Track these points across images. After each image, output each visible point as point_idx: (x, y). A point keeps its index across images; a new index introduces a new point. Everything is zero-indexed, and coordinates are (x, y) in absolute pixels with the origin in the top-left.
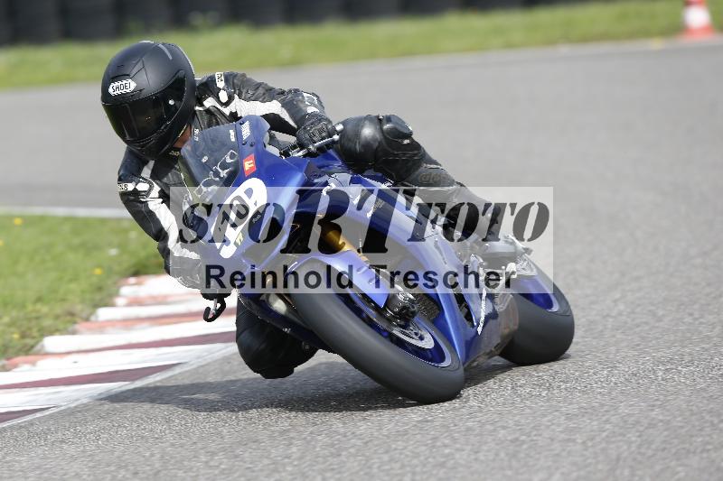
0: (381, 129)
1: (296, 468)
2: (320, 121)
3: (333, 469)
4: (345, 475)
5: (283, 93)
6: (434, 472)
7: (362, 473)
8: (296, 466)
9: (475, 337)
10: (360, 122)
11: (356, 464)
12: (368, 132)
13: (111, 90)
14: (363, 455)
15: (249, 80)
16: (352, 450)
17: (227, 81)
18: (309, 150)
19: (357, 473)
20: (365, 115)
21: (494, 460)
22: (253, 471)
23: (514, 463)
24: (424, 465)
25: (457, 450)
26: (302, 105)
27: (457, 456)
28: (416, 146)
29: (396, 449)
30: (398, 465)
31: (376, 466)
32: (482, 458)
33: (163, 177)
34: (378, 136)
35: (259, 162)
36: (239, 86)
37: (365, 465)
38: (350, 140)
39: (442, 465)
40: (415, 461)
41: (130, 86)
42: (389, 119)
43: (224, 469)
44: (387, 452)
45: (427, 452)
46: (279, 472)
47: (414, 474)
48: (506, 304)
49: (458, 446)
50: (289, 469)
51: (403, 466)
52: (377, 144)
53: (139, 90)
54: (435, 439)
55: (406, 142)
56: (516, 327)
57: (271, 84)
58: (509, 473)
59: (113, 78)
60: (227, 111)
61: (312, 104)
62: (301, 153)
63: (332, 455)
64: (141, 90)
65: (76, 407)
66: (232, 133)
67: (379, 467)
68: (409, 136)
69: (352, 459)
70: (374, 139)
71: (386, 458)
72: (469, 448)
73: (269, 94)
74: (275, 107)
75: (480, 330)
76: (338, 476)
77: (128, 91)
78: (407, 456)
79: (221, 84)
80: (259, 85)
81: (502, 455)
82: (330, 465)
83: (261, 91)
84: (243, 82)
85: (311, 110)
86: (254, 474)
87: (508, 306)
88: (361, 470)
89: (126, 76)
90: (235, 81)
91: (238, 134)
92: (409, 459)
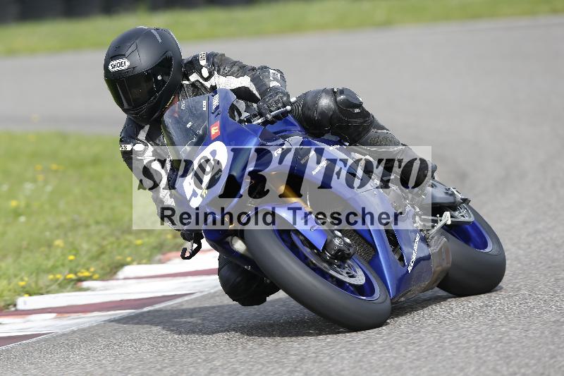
0: (335, 99)
1: (385, 342)
2: (277, 94)
3: (414, 343)
4: (424, 347)
5: (253, 69)
6: (494, 346)
7: (436, 346)
8: (385, 340)
9: (404, 275)
10: (317, 95)
11: (432, 339)
12: (325, 102)
13: (110, 67)
14: (438, 332)
15: (228, 59)
16: (430, 328)
17: (208, 60)
18: (266, 118)
19: (432, 346)
20: (322, 88)
21: (539, 337)
22: (352, 344)
23: (556, 340)
24: (486, 341)
25: (511, 329)
26: (266, 80)
27: (511, 333)
28: (365, 115)
29: (463, 328)
30: (464, 340)
31: (447, 341)
32: (531, 335)
33: (156, 139)
34: (332, 106)
35: (223, 128)
36: (218, 63)
37: (439, 339)
38: (309, 109)
39: (500, 340)
40: (478, 338)
41: (125, 64)
42: (342, 92)
43: (329, 342)
44: (456, 330)
45: (488, 330)
46: (372, 345)
47: (477, 347)
48: (440, 246)
49: (512, 325)
50: (380, 342)
51: (468, 341)
52: (331, 113)
53: (132, 68)
54: (493, 320)
55: (357, 110)
56: (449, 265)
57: (245, 63)
58: (552, 347)
59: (112, 58)
60: (208, 84)
61: (275, 79)
62: (260, 121)
63: (414, 332)
64: (134, 68)
65: (215, 292)
66: (205, 103)
67: (450, 341)
68: (360, 105)
69: (429, 335)
70: (329, 109)
71: (455, 334)
72: (521, 327)
73: (242, 70)
74: (245, 81)
75: (410, 269)
76: (418, 348)
77: (123, 68)
78: (472, 333)
79: (203, 63)
80: (234, 63)
81: (547, 333)
82: (412, 339)
83: (235, 68)
84: (221, 60)
85: (273, 84)
86: (353, 346)
87: (441, 248)
88: (436, 344)
89: (122, 56)
90: (215, 60)
91: (209, 105)
92: (472, 335)
